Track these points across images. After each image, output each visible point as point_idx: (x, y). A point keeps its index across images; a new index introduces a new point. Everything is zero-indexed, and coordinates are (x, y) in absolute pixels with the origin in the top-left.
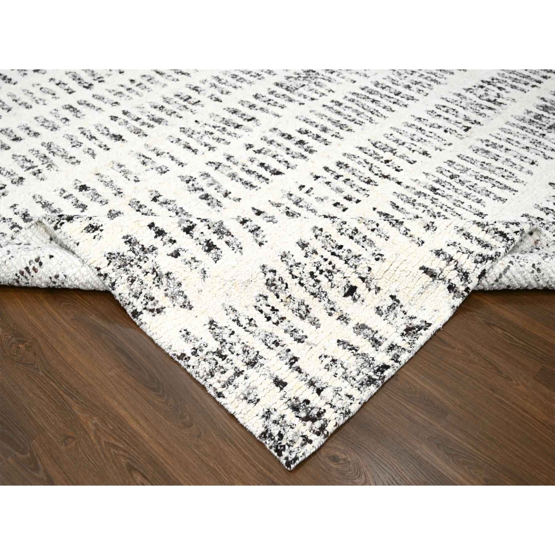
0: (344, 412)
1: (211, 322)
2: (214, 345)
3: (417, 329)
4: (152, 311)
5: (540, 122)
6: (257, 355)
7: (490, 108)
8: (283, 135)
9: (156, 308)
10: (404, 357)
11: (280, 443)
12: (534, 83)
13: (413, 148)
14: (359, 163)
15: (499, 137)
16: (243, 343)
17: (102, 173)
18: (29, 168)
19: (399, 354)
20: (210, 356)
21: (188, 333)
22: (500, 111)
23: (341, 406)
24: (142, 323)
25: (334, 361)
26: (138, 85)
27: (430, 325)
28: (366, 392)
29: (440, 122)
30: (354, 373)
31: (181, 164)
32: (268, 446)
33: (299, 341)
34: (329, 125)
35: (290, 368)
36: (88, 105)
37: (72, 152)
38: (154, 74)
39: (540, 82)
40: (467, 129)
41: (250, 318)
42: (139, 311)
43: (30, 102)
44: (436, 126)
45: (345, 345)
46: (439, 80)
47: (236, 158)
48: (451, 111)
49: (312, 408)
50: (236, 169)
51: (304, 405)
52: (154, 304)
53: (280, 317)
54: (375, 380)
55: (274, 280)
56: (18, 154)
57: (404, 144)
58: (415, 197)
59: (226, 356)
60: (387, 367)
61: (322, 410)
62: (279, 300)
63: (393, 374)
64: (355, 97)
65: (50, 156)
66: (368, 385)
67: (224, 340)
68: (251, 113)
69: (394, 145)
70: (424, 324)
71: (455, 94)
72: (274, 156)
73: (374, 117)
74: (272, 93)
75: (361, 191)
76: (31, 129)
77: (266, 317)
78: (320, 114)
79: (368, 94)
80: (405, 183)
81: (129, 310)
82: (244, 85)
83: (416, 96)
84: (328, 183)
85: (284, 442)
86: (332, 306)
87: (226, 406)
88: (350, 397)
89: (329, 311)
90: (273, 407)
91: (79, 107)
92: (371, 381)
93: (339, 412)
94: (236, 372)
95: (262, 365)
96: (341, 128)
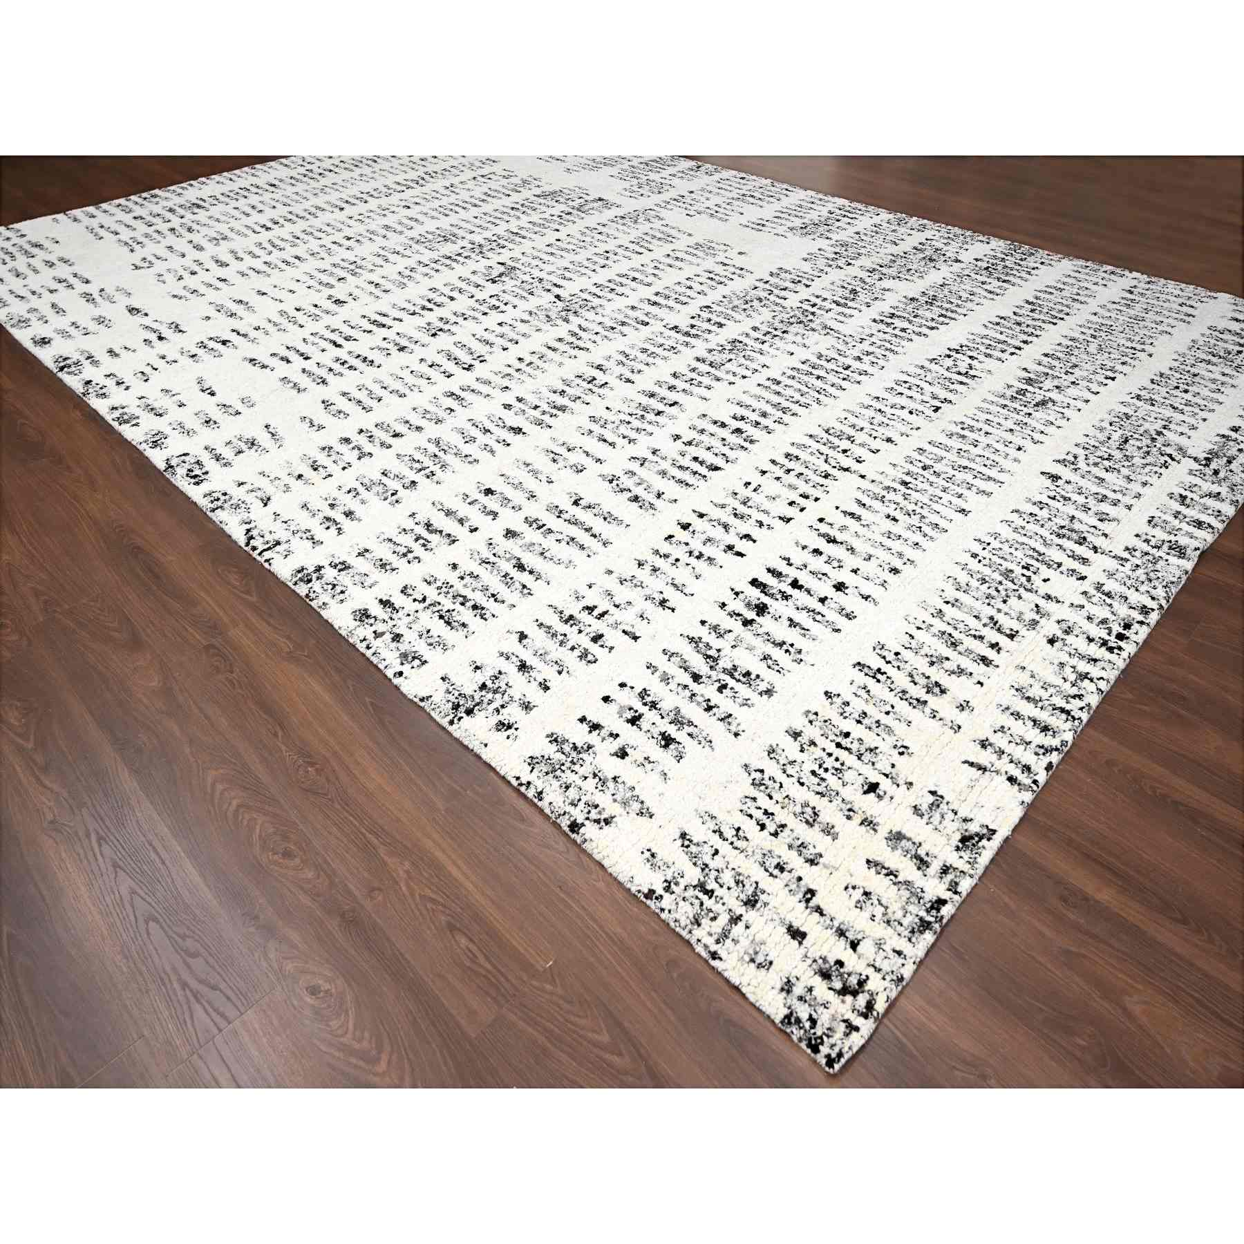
0: (895, 978)
1: (683, 836)
2: (694, 875)
3: (977, 839)
4: (597, 821)
5: (1024, 399)
6: (756, 888)
7: (961, 383)
8: (715, 423)
9: (603, 817)
10: (965, 885)
11: (815, 1034)
12: (1013, 350)
13: (875, 434)
14: (812, 454)
15: (976, 418)
16: (733, 869)
17: (507, 474)
18: (420, 470)
19: (957, 880)
20: (690, 892)
21: (653, 855)
22: (975, 386)
23: (889, 970)
24: (586, 840)
25: (866, 894)
26: (528, 365)
27: (994, 832)
28: (921, 943)
29: (902, 401)
30: (899, 915)
31: (599, 460)
32: (795, 1038)
33: (812, 862)
34: (769, 409)
35: (807, 908)
36: (473, 391)
37: (467, 449)
38: (545, 350)
39: (1020, 349)
40: (937, 409)
41: (736, 827)
42: (579, 821)
43: (403, 390)
44: (898, 406)
45: (879, 868)
46: (896, 349)
47: (663, 453)
48: (914, 388)
49: (849, 975)
50: (665, 465)
51: (837, 970)
52: (600, 813)
53: (779, 823)
54: (929, 923)
55: (763, 779)
56: (403, 453)
57: (862, 429)
58: (884, 493)
59: (712, 891)
60: (943, 902)
61: (864, 977)
62: (774, 801)
63: (953, 911)
64: (795, 373)
65: (441, 454)
66: (921, 932)
67: (707, 866)
68: (673, 397)
69: (851, 432)
70: (985, 831)
71: (916, 366)
72: (709, 448)
73: (822, 397)
74: (694, 370)
75: (819, 487)
76: (411, 423)
77: (758, 824)
78: (756, 396)
79: (810, 369)
80: (870, 476)
81: (565, 823)
82: (658, 361)
83: (870, 370)
84: (778, 479)
85: (819, 1031)
86: (849, 806)
87: (726, 974)
88: (899, 953)
89: (847, 813)
90: (794, 974)
91: (463, 394)
92: (925, 925)
93: (889, 978)
94: (732, 917)
95: (766, 904)
96: (784, 413)
